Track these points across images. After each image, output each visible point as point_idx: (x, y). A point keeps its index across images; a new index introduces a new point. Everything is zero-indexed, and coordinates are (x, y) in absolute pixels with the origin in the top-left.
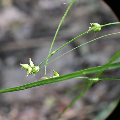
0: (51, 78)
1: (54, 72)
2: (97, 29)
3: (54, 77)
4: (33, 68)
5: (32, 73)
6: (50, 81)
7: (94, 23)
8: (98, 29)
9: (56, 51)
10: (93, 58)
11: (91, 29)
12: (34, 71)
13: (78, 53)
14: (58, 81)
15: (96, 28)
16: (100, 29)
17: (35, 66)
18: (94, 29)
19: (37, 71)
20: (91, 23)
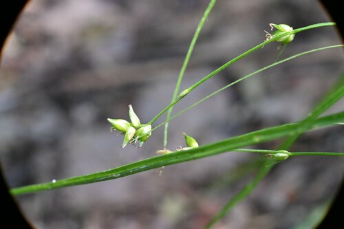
0: (179, 150)
1: (186, 137)
2: (285, 37)
3: (186, 149)
4: (137, 129)
5: (136, 139)
7: (278, 24)
8: (288, 38)
9: (190, 88)
10: (271, 108)
11: (271, 37)
12: (140, 135)
13: (237, 96)
14: (195, 159)
15: (283, 35)
16: (291, 38)
17: (142, 123)
18: (278, 38)
19: (148, 135)
20: (270, 25)
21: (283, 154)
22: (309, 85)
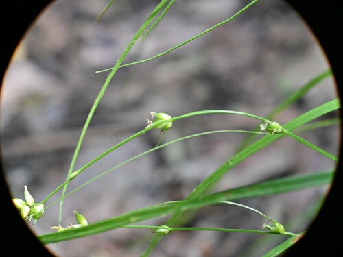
1: (76, 215)
2: (164, 125)
3: (76, 226)
4: (31, 207)
5: (31, 216)
6: (63, 236)
7: (158, 113)
8: (166, 126)
9: (79, 171)
11: (152, 125)
12: (34, 213)
15: (162, 123)
16: (170, 125)
17: (35, 202)
18: (158, 125)
19: (41, 213)
20: (152, 113)
21: (165, 229)
22: (224, 150)
